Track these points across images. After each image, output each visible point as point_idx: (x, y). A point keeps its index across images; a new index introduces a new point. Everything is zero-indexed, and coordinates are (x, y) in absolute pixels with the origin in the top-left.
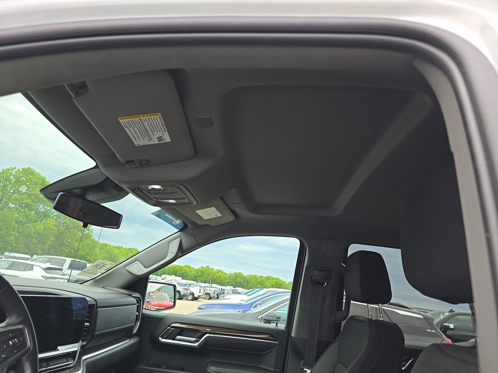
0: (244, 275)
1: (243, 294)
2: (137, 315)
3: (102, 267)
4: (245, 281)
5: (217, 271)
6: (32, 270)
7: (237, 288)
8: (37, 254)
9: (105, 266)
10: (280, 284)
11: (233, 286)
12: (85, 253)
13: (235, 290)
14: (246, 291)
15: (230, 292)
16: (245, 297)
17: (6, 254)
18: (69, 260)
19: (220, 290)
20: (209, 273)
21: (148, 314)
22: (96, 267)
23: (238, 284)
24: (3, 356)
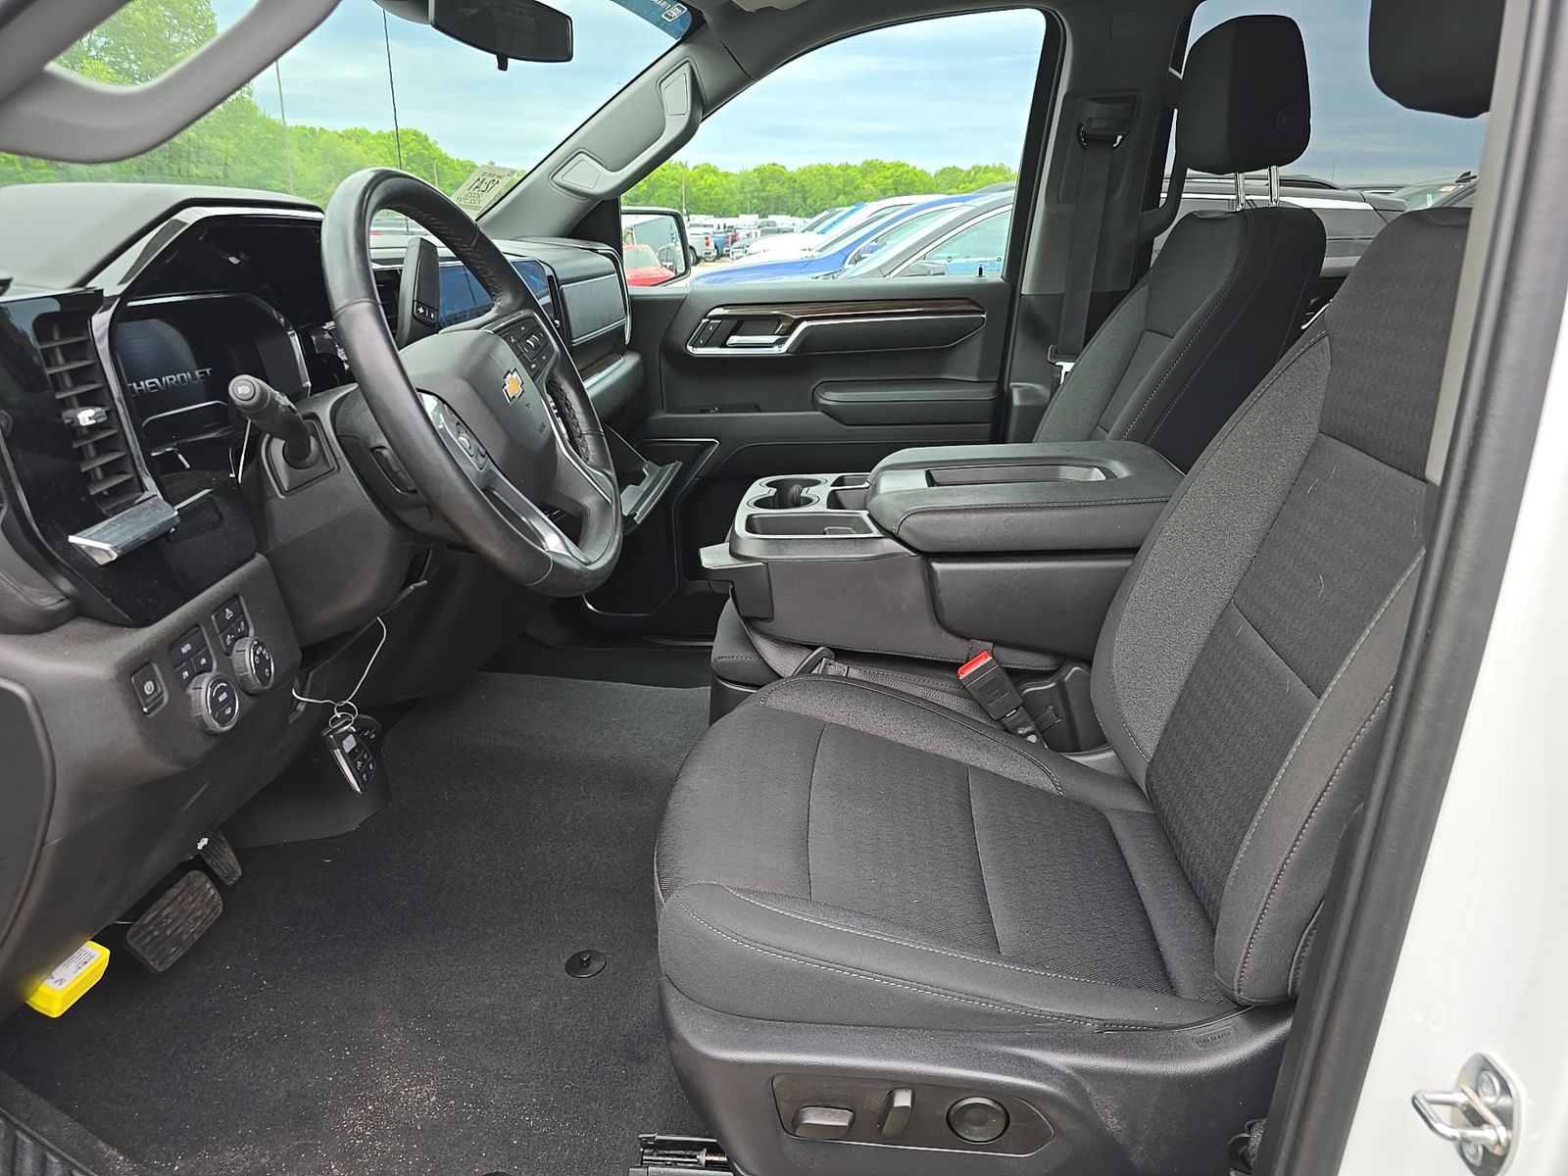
0: (789, 170)
1: (803, 232)
3: (490, 186)
4: (794, 191)
5: (697, 170)
7: (772, 218)
10: (909, 184)
11: (757, 213)
13: (768, 226)
14: (810, 221)
15: (753, 231)
16: (815, 240)
19: (722, 230)
20: (673, 183)
23: (772, 204)
24: (533, 367)
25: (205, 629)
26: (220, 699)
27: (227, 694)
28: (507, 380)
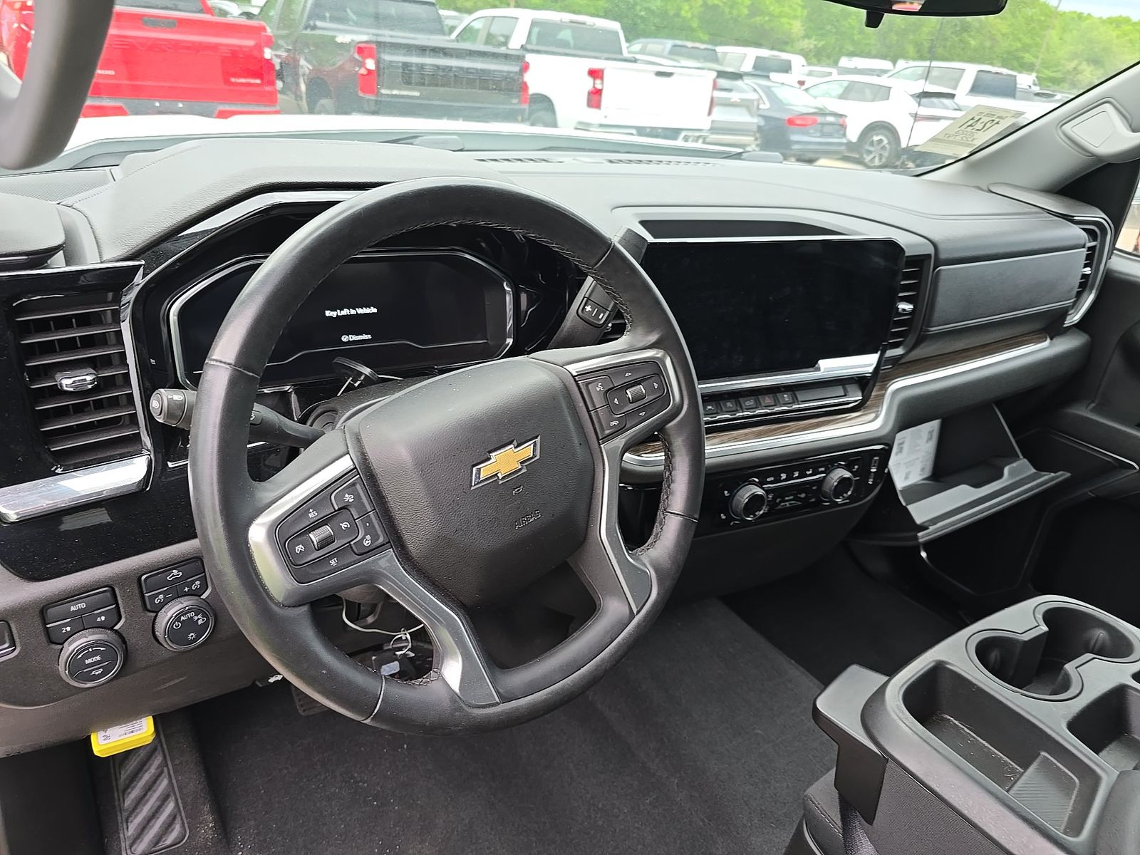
2: (1084, 276)
3: (986, 127)
6: (888, 99)
8: (906, 58)
9: (998, 123)
12: (1019, 45)
17: (844, 62)
18: (971, 71)
21: (1121, 273)
22: (970, 126)
24: (612, 424)
25: (120, 589)
26: (87, 662)
27: (101, 657)
28: (496, 453)
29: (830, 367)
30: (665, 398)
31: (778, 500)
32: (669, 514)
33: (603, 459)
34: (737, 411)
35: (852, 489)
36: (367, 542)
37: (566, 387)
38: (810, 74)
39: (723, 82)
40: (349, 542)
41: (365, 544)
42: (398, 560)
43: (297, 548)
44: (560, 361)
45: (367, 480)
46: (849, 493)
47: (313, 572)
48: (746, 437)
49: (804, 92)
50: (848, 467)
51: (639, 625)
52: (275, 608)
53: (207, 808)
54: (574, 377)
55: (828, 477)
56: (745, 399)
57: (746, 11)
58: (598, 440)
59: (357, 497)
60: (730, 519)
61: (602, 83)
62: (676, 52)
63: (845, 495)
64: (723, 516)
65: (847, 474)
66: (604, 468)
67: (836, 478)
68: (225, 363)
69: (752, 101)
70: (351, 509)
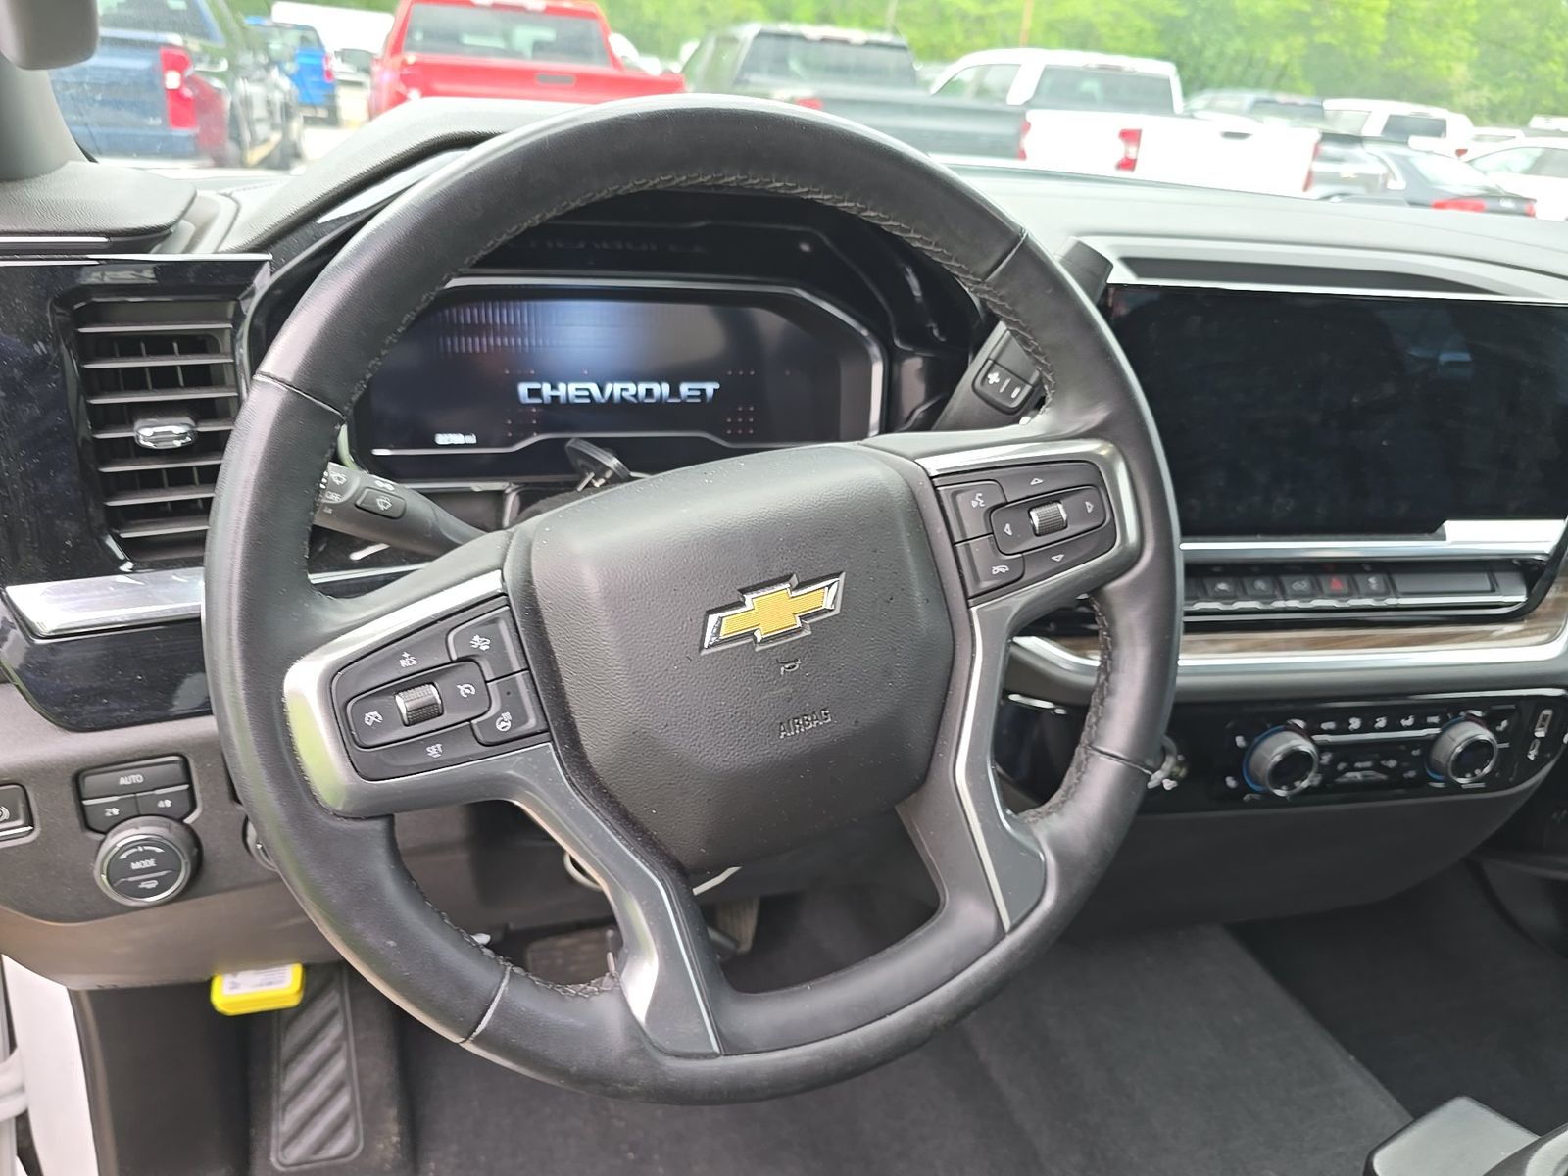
24: (997, 570)
25: (196, 761)
26: (135, 866)
27: (156, 863)
28: (755, 595)
29: (1464, 536)
30: (1104, 532)
31: (1341, 766)
32: (1097, 753)
33: (973, 635)
34: (1274, 598)
35: (1491, 763)
36: (503, 724)
37: (914, 498)
38: (1479, 138)
39: (1330, 149)
40: (469, 720)
41: (499, 728)
42: (562, 766)
43: (367, 715)
44: (910, 451)
45: (523, 617)
46: (1486, 770)
47: (393, 763)
48: (1289, 646)
49: (1468, 165)
50: (1489, 722)
51: (1011, 955)
52: (321, 817)
53: (393, 1113)
54: (931, 478)
55: (1446, 736)
56: (1293, 578)
57: (1376, 50)
58: (967, 598)
59: (497, 644)
60: (1243, 788)
61: (1137, 151)
62: (1259, 106)
63: (1477, 772)
64: (1231, 782)
65: (1485, 735)
66: (973, 651)
67: (1460, 739)
68: (274, 379)
69: (1375, 177)
70: (480, 662)
